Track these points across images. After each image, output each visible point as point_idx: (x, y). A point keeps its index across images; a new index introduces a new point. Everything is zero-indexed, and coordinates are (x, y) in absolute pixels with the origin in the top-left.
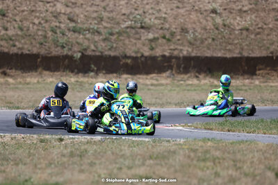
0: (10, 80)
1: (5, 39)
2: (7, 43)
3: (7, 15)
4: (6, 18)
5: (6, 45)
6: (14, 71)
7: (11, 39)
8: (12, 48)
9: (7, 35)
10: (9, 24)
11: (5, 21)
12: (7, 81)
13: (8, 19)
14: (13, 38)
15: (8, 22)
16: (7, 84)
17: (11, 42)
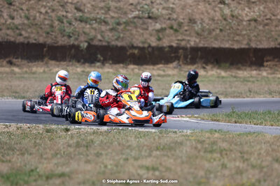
0: (16, 70)
1: (11, 28)
2: (14, 32)
3: (13, 3)
4: (12, 7)
5: (12, 34)
6: (20, 60)
7: (17, 28)
8: (19, 37)
9: (13, 24)
10: (16, 13)
11: (12, 10)
12: (13, 70)
13: (15, 8)
14: (20, 27)
15: (14, 10)
16: (13, 73)
17: (18, 32)
